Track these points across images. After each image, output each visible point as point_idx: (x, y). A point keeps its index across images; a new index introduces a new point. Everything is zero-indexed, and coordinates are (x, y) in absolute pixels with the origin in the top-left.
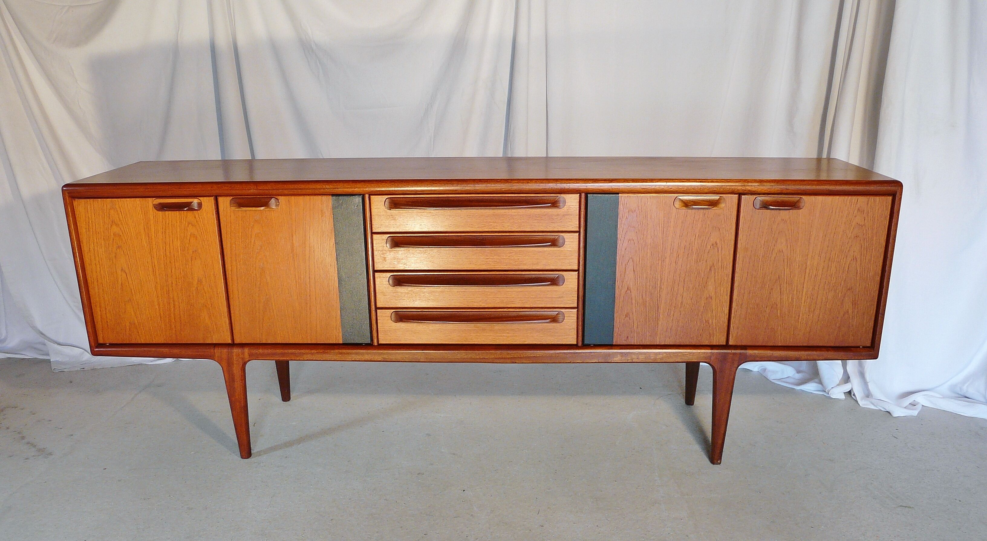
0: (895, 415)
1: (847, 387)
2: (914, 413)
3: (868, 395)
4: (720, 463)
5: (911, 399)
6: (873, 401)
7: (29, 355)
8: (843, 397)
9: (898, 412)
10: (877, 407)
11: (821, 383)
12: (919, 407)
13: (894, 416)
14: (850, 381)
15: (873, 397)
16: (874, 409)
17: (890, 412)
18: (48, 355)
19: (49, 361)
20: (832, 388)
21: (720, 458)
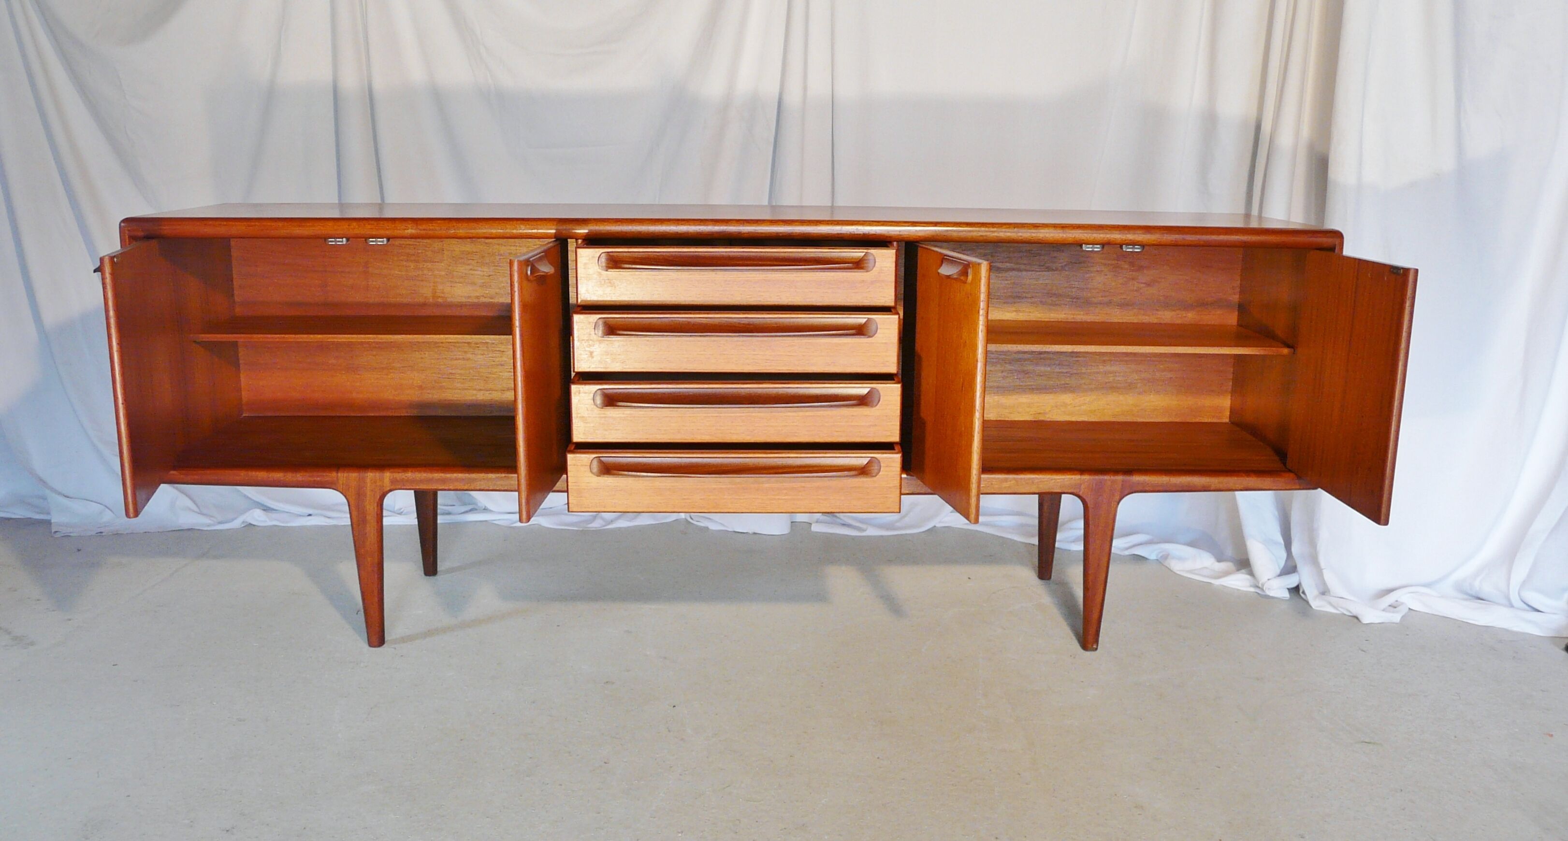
0: (1366, 620)
1: (1292, 581)
2: (1396, 617)
3: (1324, 592)
4: (1096, 649)
5: (1391, 599)
6: (1332, 600)
7: (19, 513)
8: (1287, 595)
9: (1371, 616)
10: (1337, 609)
11: (1251, 574)
12: (1403, 611)
13: (1365, 622)
14: (1297, 572)
15: (1331, 593)
16: (1334, 613)
17: (1360, 617)
18: (49, 513)
19: (48, 523)
20: (1269, 580)
21: (1097, 641)
